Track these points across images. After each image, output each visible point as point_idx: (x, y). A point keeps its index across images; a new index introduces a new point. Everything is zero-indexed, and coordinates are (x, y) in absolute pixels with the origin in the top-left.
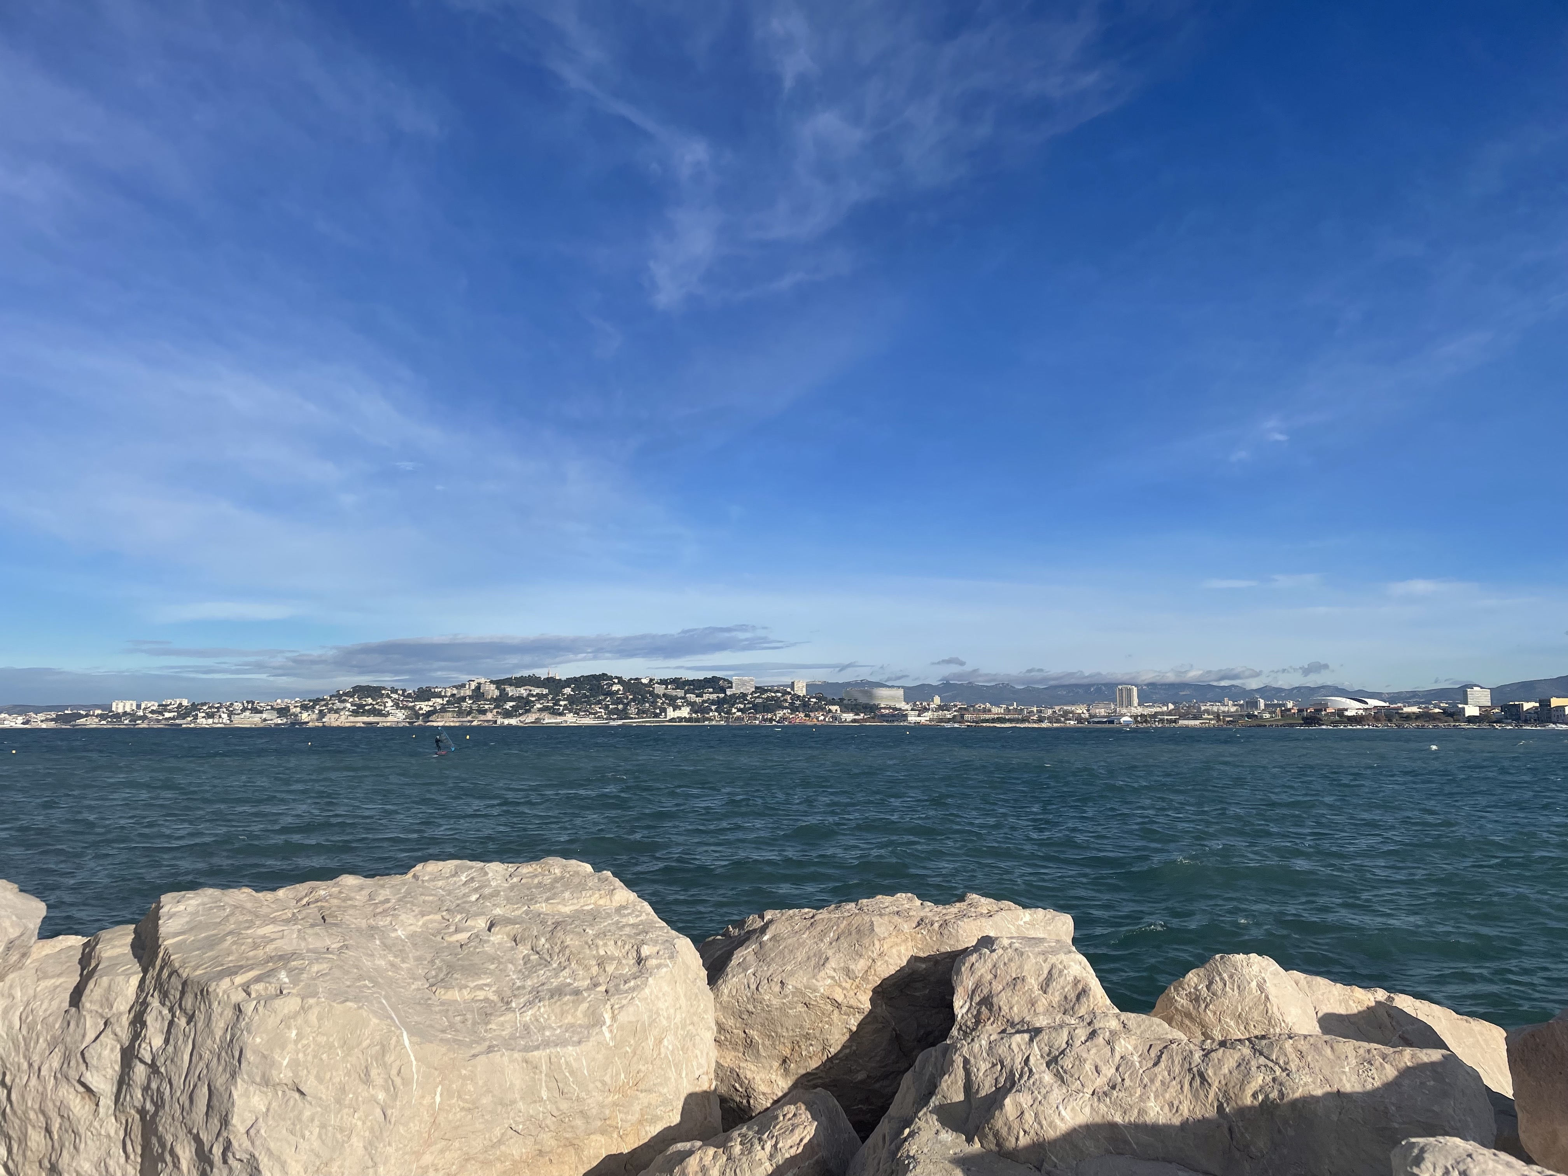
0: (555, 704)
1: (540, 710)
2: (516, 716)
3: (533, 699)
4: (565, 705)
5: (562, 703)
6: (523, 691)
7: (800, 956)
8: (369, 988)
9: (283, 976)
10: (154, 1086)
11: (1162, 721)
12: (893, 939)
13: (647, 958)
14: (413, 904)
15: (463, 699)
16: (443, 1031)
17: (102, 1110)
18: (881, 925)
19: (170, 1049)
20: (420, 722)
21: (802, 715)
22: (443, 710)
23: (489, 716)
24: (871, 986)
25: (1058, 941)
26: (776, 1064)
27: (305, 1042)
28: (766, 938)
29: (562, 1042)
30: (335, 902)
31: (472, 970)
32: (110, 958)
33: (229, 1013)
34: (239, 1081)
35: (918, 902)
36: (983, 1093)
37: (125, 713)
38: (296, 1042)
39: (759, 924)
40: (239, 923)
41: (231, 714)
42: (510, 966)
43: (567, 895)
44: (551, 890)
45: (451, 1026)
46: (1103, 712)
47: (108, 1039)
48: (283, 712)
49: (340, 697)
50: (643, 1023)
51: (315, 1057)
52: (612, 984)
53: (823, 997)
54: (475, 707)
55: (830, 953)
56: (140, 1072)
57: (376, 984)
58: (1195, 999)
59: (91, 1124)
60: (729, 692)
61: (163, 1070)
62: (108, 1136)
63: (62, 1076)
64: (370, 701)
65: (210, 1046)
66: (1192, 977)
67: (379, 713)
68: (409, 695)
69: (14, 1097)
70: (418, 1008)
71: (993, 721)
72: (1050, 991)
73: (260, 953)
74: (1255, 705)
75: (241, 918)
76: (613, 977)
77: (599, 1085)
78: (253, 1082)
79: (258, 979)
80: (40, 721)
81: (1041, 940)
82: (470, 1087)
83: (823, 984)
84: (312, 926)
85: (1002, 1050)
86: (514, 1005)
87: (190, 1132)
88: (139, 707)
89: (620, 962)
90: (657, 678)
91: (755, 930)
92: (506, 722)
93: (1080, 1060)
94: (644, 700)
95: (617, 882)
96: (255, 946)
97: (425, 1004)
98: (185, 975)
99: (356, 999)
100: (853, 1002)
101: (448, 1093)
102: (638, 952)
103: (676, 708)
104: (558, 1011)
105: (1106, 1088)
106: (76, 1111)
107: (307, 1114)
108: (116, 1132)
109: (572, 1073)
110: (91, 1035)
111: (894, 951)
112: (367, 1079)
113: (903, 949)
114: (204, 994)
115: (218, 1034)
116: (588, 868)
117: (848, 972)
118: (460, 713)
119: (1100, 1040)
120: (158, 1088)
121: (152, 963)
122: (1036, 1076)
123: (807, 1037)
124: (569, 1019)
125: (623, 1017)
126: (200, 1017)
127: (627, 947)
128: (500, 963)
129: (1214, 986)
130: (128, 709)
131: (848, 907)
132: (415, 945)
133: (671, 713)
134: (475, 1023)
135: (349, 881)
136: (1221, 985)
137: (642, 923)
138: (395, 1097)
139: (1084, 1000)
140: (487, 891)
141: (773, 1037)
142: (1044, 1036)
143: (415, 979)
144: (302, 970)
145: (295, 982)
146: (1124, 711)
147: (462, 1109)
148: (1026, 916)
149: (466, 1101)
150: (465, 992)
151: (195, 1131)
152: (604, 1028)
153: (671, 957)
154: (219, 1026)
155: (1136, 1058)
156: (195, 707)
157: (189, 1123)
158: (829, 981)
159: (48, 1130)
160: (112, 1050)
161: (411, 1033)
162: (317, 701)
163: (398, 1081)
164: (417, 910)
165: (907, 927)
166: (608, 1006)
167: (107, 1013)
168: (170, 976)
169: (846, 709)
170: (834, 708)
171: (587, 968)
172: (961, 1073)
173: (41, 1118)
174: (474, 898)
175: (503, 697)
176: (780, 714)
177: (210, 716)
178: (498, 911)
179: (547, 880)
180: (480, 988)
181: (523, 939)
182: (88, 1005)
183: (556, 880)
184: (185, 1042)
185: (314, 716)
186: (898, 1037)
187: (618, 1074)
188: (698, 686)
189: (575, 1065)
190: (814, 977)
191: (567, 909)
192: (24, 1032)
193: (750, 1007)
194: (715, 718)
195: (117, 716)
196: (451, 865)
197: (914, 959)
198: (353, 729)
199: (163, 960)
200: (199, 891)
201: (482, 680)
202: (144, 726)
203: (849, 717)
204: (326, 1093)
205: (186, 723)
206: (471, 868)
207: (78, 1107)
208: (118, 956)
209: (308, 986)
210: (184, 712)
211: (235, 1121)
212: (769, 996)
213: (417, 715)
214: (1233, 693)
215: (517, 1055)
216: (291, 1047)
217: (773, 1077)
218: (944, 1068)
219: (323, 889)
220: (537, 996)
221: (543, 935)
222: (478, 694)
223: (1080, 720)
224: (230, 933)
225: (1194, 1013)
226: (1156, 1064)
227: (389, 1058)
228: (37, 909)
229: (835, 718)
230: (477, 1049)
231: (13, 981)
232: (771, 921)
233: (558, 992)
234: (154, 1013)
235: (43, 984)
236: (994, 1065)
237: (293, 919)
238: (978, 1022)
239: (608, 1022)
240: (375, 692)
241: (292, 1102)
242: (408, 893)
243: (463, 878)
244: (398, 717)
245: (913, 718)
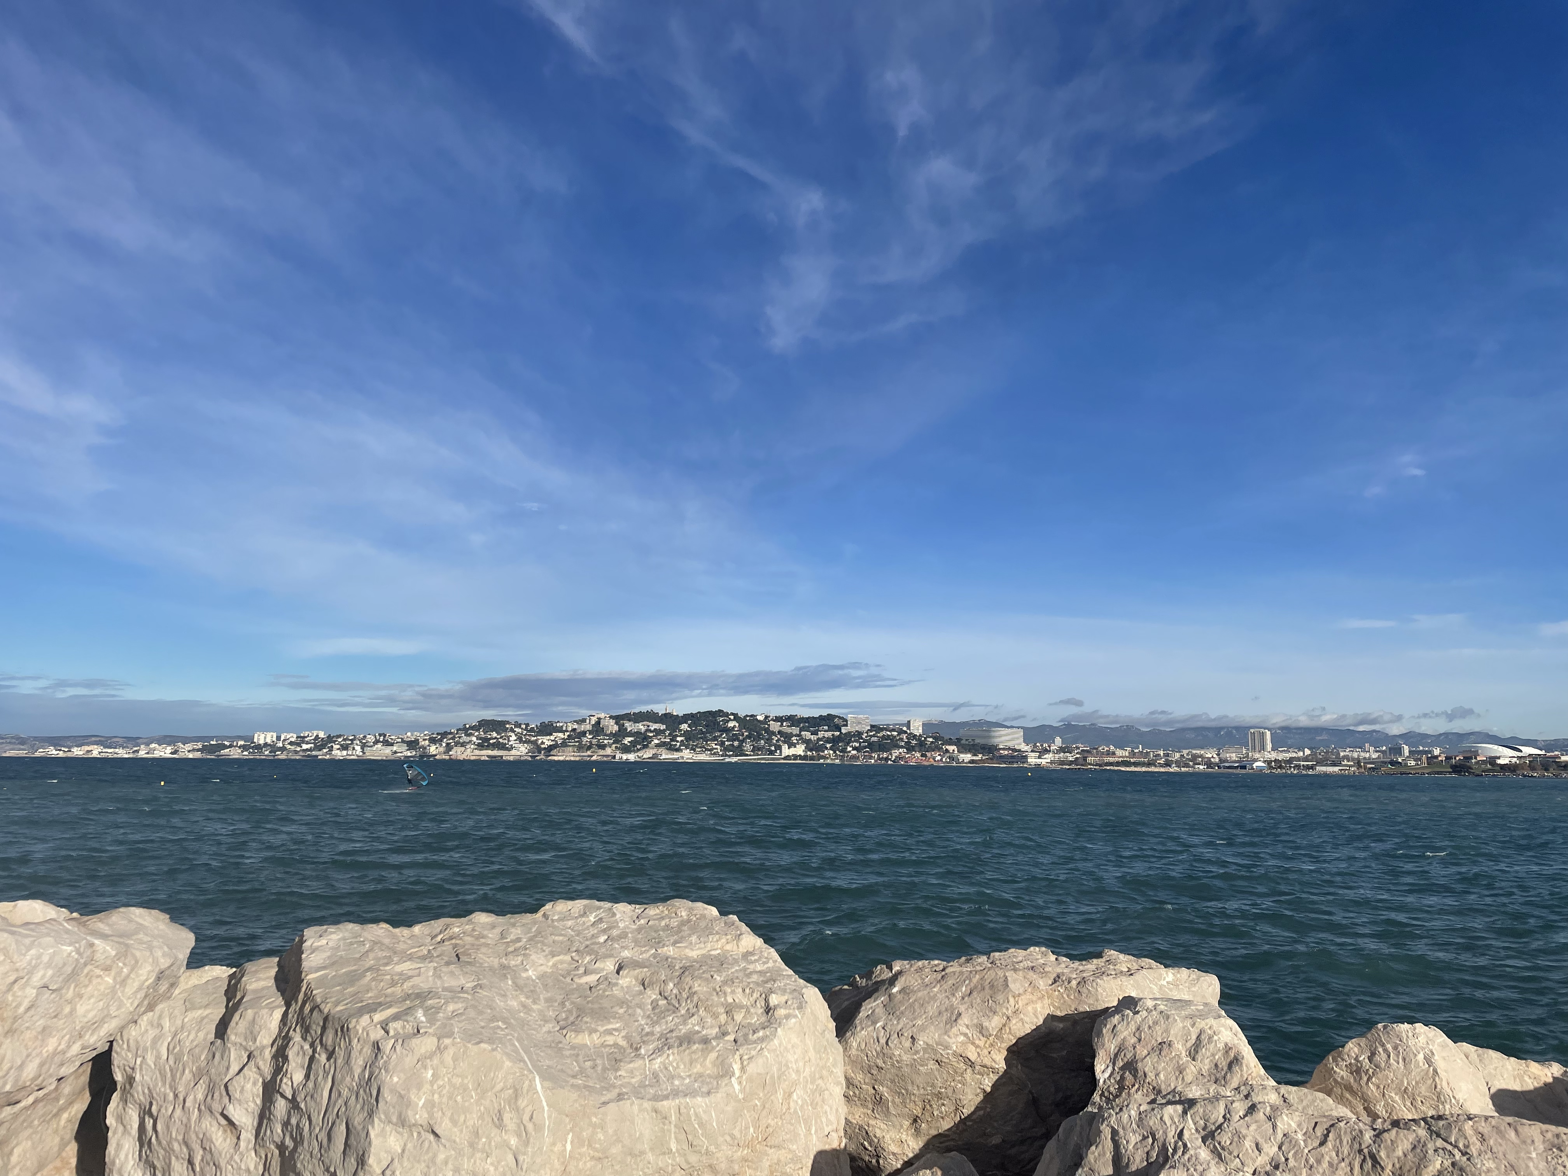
0: (672, 740)
1: (657, 746)
2: (635, 752)
3: (651, 735)
4: (682, 741)
5: (679, 739)
6: (641, 727)
7: (932, 1009)
8: (502, 1030)
9: (420, 1014)
10: (294, 1121)
11: (1298, 767)
12: (1028, 996)
13: (775, 1007)
14: (543, 943)
15: (584, 734)
16: (574, 1077)
17: (242, 1144)
18: (1015, 981)
19: (311, 1084)
20: (541, 757)
21: (918, 755)
22: (564, 744)
23: (608, 751)
24: (1006, 1045)
25: (1206, 1004)
26: (906, 1123)
27: (441, 1083)
28: (895, 990)
29: (690, 1093)
30: (468, 939)
31: (603, 1015)
32: (255, 991)
33: (368, 1050)
34: (376, 1120)
35: (1053, 957)
36: (1133, 1168)
37: (266, 745)
38: (432, 1083)
39: (887, 975)
40: (377, 959)
41: (363, 746)
42: (639, 1011)
43: (694, 938)
44: (678, 934)
45: (582, 1071)
46: (1234, 756)
47: (250, 1072)
48: (412, 744)
49: (466, 730)
50: (772, 1077)
51: (450, 1098)
52: (740, 1034)
53: (955, 1054)
54: (594, 741)
55: (962, 1008)
56: (281, 1106)
57: (509, 1025)
58: (1356, 1070)
59: (231, 1158)
60: (844, 730)
61: (303, 1106)
62: (248, 1171)
63: (205, 1108)
64: (494, 734)
65: (348, 1083)
66: (1352, 1048)
67: (503, 747)
68: (532, 730)
69: (159, 1128)
70: (549, 1051)
71: (1118, 764)
72: (1199, 1057)
73: (398, 990)
74: (1398, 751)
75: (379, 954)
76: (741, 1027)
77: (728, 1138)
78: (390, 1122)
79: (396, 1017)
80: (187, 752)
81: (1188, 1003)
82: (601, 1136)
83: (956, 1041)
84: (448, 964)
85: (1153, 1122)
86: (643, 1051)
87: (327, 1170)
88: (278, 738)
89: (748, 1011)
90: (772, 715)
91: (883, 981)
92: (625, 757)
93: (1239, 1137)
94: (759, 737)
95: (744, 928)
96: (393, 984)
97: (556, 1048)
98: (326, 1011)
99: (490, 1041)
100: (987, 1061)
101: (579, 1141)
102: (766, 1000)
103: (791, 745)
104: (687, 1059)
105: (1268, 1168)
106: (217, 1143)
107: (441, 1157)
108: (257, 1167)
109: (701, 1125)
110: (235, 1068)
111: (1030, 1008)
112: (500, 1124)
113: (1039, 1006)
114: (344, 1030)
115: (357, 1071)
116: (714, 911)
117: (981, 1030)
118: (581, 748)
119: (1260, 1115)
120: (298, 1125)
121: (295, 997)
122: (1192, 1152)
123: (939, 1096)
124: (697, 1069)
125: (752, 1069)
126: (340, 1054)
127: (755, 995)
128: (628, 1007)
129: (1377, 1058)
130: (269, 741)
131: (980, 960)
132: (545, 986)
133: (786, 751)
134: (604, 1069)
135: (482, 918)
136: (1384, 1056)
137: (769, 970)
138: (527, 1143)
139: (1236, 1068)
140: (615, 932)
141: (903, 1094)
142: (1199, 1108)
143: (546, 1021)
144: (438, 1009)
145: (432, 1020)
146: (1257, 755)
147: (593, 1158)
148: (1169, 975)
149: (595, 1150)
150: (595, 1036)
151: (332, 1170)
152: (733, 1079)
153: (800, 1008)
154: (358, 1064)
155: (1300, 1136)
156: (330, 739)
157: (327, 1161)
158: (962, 1038)
159: (190, 1161)
160: (254, 1084)
161: (543, 1078)
162: (444, 735)
163: (530, 1127)
164: (547, 950)
165: (1043, 984)
166: (737, 1057)
167: (251, 1046)
168: (312, 1011)
169: (963, 749)
170: (951, 748)
171: (715, 1016)
172: (1109, 1144)
173: (185, 1149)
174: (602, 939)
175: (622, 732)
176: (896, 753)
177: (344, 748)
178: (626, 954)
179: (674, 923)
180: (609, 1032)
181: (651, 984)
182: (233, 1037)
183: (683, 923)
184: (325, 1078)
185: (442, 749)
186: (1035, 1102)
187: (747, 1128)
188: (813, 723)
189: (705, 1117)
190: (946, 1033)
191: (694, 954)
192: (171, 1062)
193: (880, 1063)
194: (830, 757)
195: (259, 747)
196: (579, 904)
197: (1051, 1018)
198: (477, 762)
199: (306, 994)
200: (340, 926)
201: (602, 715)
202: (283, 757)
203: (967, 757)
204: (461, 1137)
205: (322, 754)
206: (599, 908)
207: (220, 1139)
208: (263, 989)
209: (444, 1026)
210: (321, 745)
211: (371, 1161)
212: (900, 1051)
213: (539, 749)
214: (1375, 738)
215: (647, 1105)
216: (427, 1087)
217: (904, 1137)
218: (1090, 1139)
219: (456, 926)
220: (666, 1043)
221: (671, 979)
222: (598, 729)
223: (1209, 764)
224: (369, 969)
225: (1355, 1086)
226: (1322, 1144)
227: (522, 1103)
228: (187, 939)
229: (952, 758)
230: (608, 1096)
231: (161, 1012)
232: (900, 973)
233: (687, 1040)
234: (296, 1048)
235: (191, 1015)
236: (1145, 1138)
237: (427, 957)
238: (1121, 1088)
239: (737, 1073)
240: (499, 726)
241: (426, 1144)
242: (539, 933)
243: (592, 918)
244: (521, 751)
245: (1033, 760)
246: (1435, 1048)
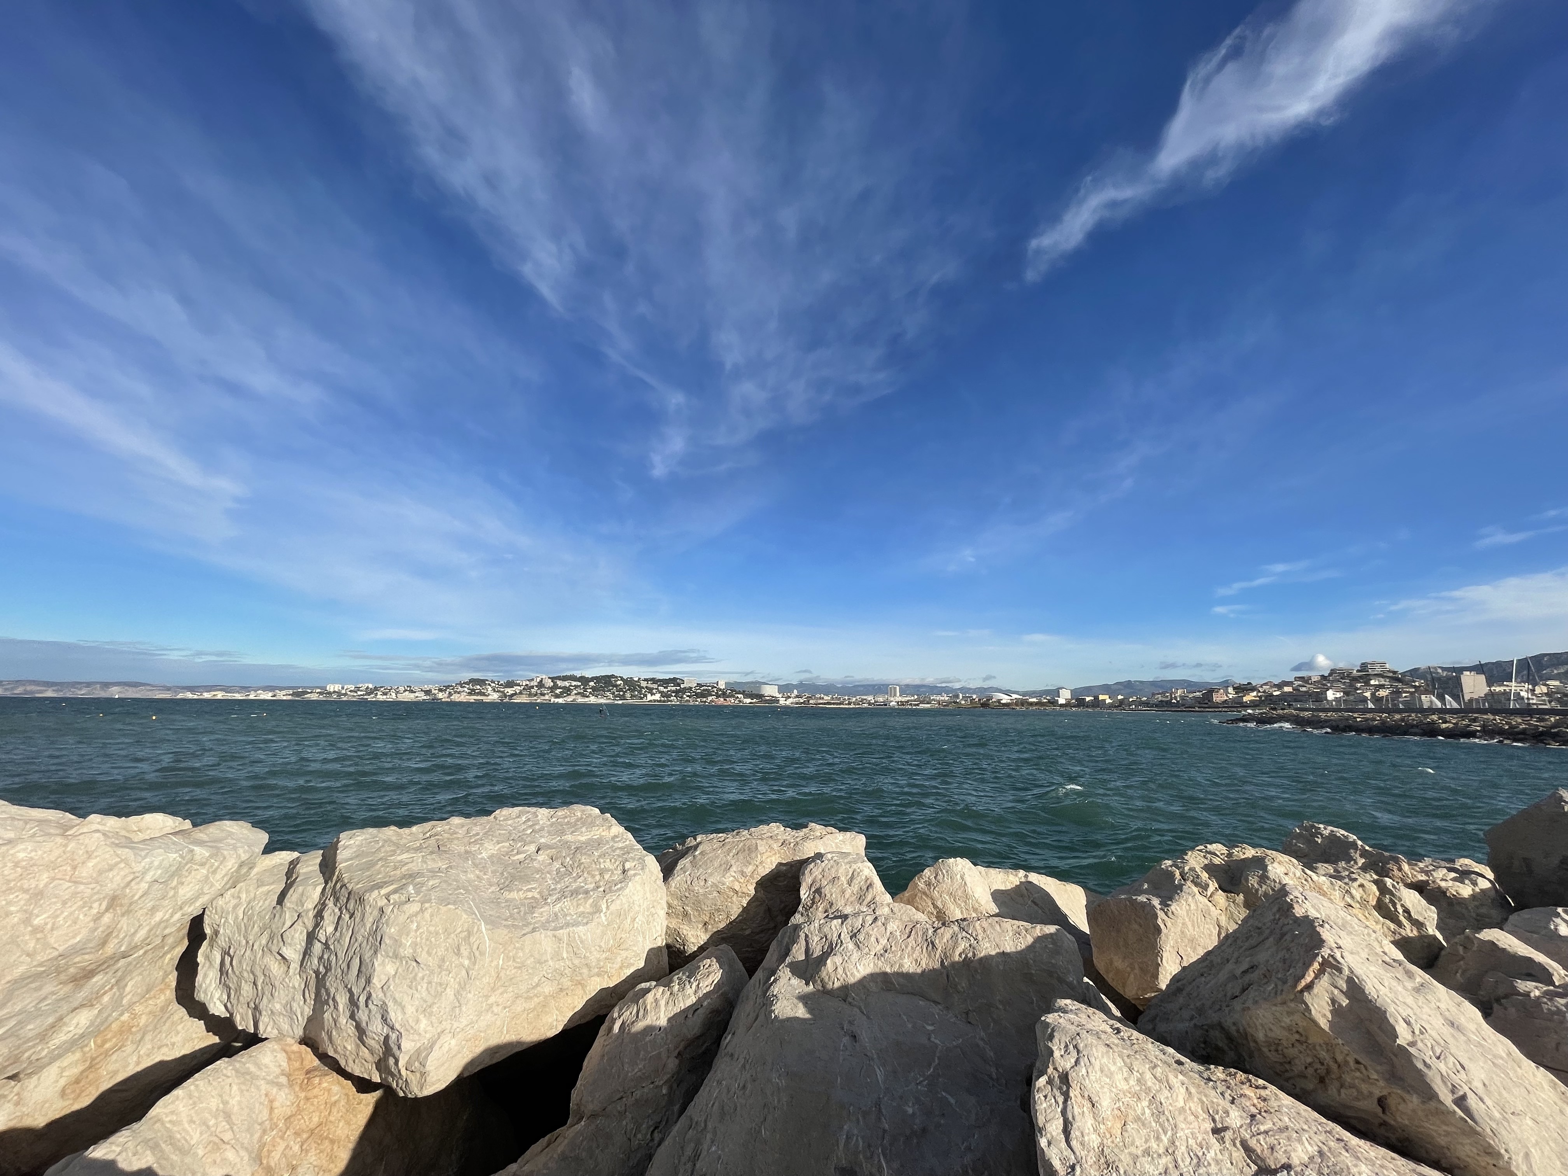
0: (584, 691)
1: (576, 694)
2: (562, 697)
3: (572, 688)
4: (590, 692)
5: (589, 690)
6: (566, 684)
7: (716, 864)
8: (463, 894)
9: (411, 888)
10: (326, 957)
11: (912, 704)
12: (769, 854)
13: (628, 870)
14: (492, 836)
15: (532, 687)
16: (506, 920)
17: (291, 971)
18: (761, 846)
19: (338, 934)
20: (507, 699)
21: (722, 699)
22: (521, 693)
23: (547, 697)
24: (755, 881)
25: (857, 854)
26: (700, 926)
27: (421, 930)
28: (697, 853)
29: (576, 924)
30: (446, 835)
31: (526, 879)
32: (305, 873)
33: (376, 913)
34: (379, 955)
35: (783, 828)
36: (815, 956)
37: (334, 692)
38: (416, 931)
39: (694, 843)
40: (386, 852)
41: (397, 693)
42: (548, 875)
43: (584, 829)
44: (574, 827)
45: (511, 915)
46: (881, 700)
47: (299, 926)
48: (428, 692)
49: (461, 685)
50: (625, 910)
51: (427, 940)
52: (607, 886)
53: (728, 888)
54: (538, 692)
55: (733, 862)
56: (317, 947)
57: (467, 891)
58: (928, 884)
59: (283, 979)
60: (682, 686)
61: (332, 947)
62: (294, 987)
63: (267, 949)
64: (478, 687)
65: (363, 932)
66: (927, 872)
67: (483, 694)
68: (502, 685)
69: (234, 963)
70: (492, 905)
71: (825, 704)
72: (853, 884)
73: (398, 872)
74: (957, 696)
75: (388, 849)
76: (608, 882)
77: (598, 948)
78: (388, 956)
79: (395, 891)
80: (282, 696)
81: (848, 854)
82: (521, 954)
83: (728, 880)
84: (432, 853)
85: (826, 929)
86: (549, 901)
87: (346, 987)
88: (343, 688)
89: (612, 873)
90: (642, 678)
91: (691, 847)
92: (556, 701)
93: (868, 935)
94: (634, 691)
95: (614, 821)
96: (395, 868)
97: (496, 902)
98: (350, 888)
99: (454, 903)
100: (745, 890)
101: (508, 958)
102: (623, 866)
103: (652, 694)
104: (575, 904)
105: (882, 952)
106: (274, 972)
107: (420, 975)
108: (299, 985)
109: (582, 942)
110: (288, 923)
111: (768, 860)
112: (458, 953)
113: (773, 858)
114: (361, 900)
115: (368, 925)
116: (597, 811)
117: (742, 873)
118: (530, 695)
119: (879, 923)
120: (328, 959)
121: (331, 878)
122: (845, 945)
123: (718, 910)
124: (581, 909)
125: (613, 908)
126: (358, 915)
127: (617, 863)
128: (543, 873)
129: (938, 877)
130: (336, 689)
132: (493, 862)
133: (650, 697)
134: (525, 913)
135: (456, 820)
136: (942, 876)
137: (627, 846)
138: (474, 964)
139: (870, 890)
140: (537, 827)
141: (699, 910)
142: (849, 921)
143: (491, 886)
144: (423, 884)
145: (418, 893)
146: (892, 699)
147: (515, 968)
148: (840, 836)
149: (518, 963)
150: (521, 893)
151: (349, 986)
152: (602, 914)
153: (642, 869)
154: (369, 921)
155: (898, 933)
156: (376, 689)
157: (346, 981)
158: (732, 878)
159: (255, 983)
160: (301, 933)
161: (486, 923)
162: (448, 687)
163: (477, 953)
164: (495, 840)
165: (775, 846)
166: (605, 901)
167: (300, 909)
168: (341, 888)
169: (746, 696)
170: (739, 696)
171: (593, 876)
172: (804, 943)
173: (252, 976)
174: (529, 831)
175: (555, 687)
176: (710, 699)
177: (385, 694)
178: (543, 840)
179: (573, 820)
180: (530, 890)
181: (557, 858)
182: (288, 905)
183: (578, 820)
184: (348, 930)
185: (446, 696)
186: (769, 913)
187: (609, 940)
188: (665, 682)
189: (584, 938)
190: (723, 876)
191: (583, 839)
192: (245, 921)
193: (687, 895)
194: (674, 701)
195: (330, 693)
196: (517, 810)
197: (780, 864)
198: (467, 703)
199: (338, 877)
200: (365, 830)
201: (544, 677)
202: (345, 699)
203: (748, 701)
204: (432, 962)
206: (529, 812)
207: (276, 968)
208: (311, 872)
209: (425, 896)
210: (369, 692)
211: (375, 980)
212: (698, 888)
213: (506, 696)
215: (550, 933)
216: (412, 934)
217: (699, 933)
218: (794, 940)
219: (440, 827)
220: (563, 895)
221: (569, 855)
222: (541, 685)
223: (870, 703)
224: (380, 859)
226: (908, 937)
227: (472, 939)
228: (263, 838)
229: (740, 701)
230: (527, 930)
231: (241, 888)
232: (700, 843)
233: (575, 893)
234: (329, 911)
235: (261, 890)
236: (822, 938)
237: (418, 849)
238: (813, 903)
239: (604, 910)
240: (481, 682)
241: (411, 968)
242: (490, 829)
243: (524, 819)
244: (494, 697)
245: (782, 702)
246: (966, 871)
